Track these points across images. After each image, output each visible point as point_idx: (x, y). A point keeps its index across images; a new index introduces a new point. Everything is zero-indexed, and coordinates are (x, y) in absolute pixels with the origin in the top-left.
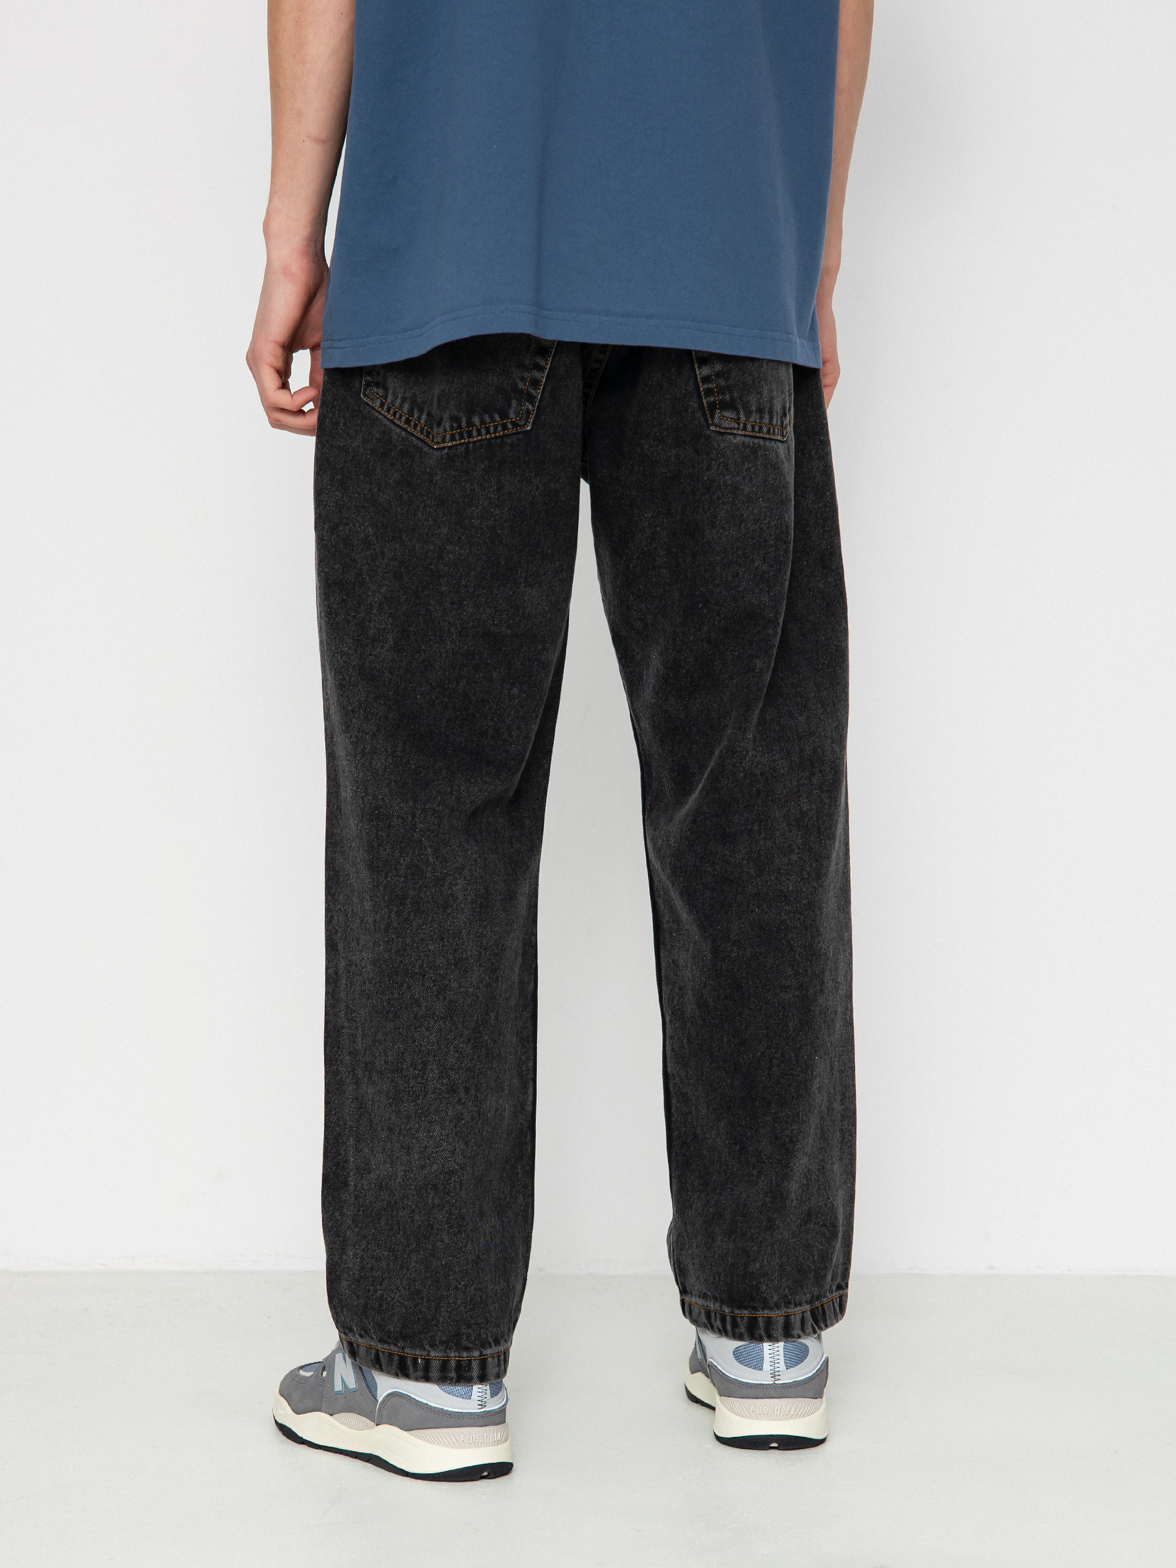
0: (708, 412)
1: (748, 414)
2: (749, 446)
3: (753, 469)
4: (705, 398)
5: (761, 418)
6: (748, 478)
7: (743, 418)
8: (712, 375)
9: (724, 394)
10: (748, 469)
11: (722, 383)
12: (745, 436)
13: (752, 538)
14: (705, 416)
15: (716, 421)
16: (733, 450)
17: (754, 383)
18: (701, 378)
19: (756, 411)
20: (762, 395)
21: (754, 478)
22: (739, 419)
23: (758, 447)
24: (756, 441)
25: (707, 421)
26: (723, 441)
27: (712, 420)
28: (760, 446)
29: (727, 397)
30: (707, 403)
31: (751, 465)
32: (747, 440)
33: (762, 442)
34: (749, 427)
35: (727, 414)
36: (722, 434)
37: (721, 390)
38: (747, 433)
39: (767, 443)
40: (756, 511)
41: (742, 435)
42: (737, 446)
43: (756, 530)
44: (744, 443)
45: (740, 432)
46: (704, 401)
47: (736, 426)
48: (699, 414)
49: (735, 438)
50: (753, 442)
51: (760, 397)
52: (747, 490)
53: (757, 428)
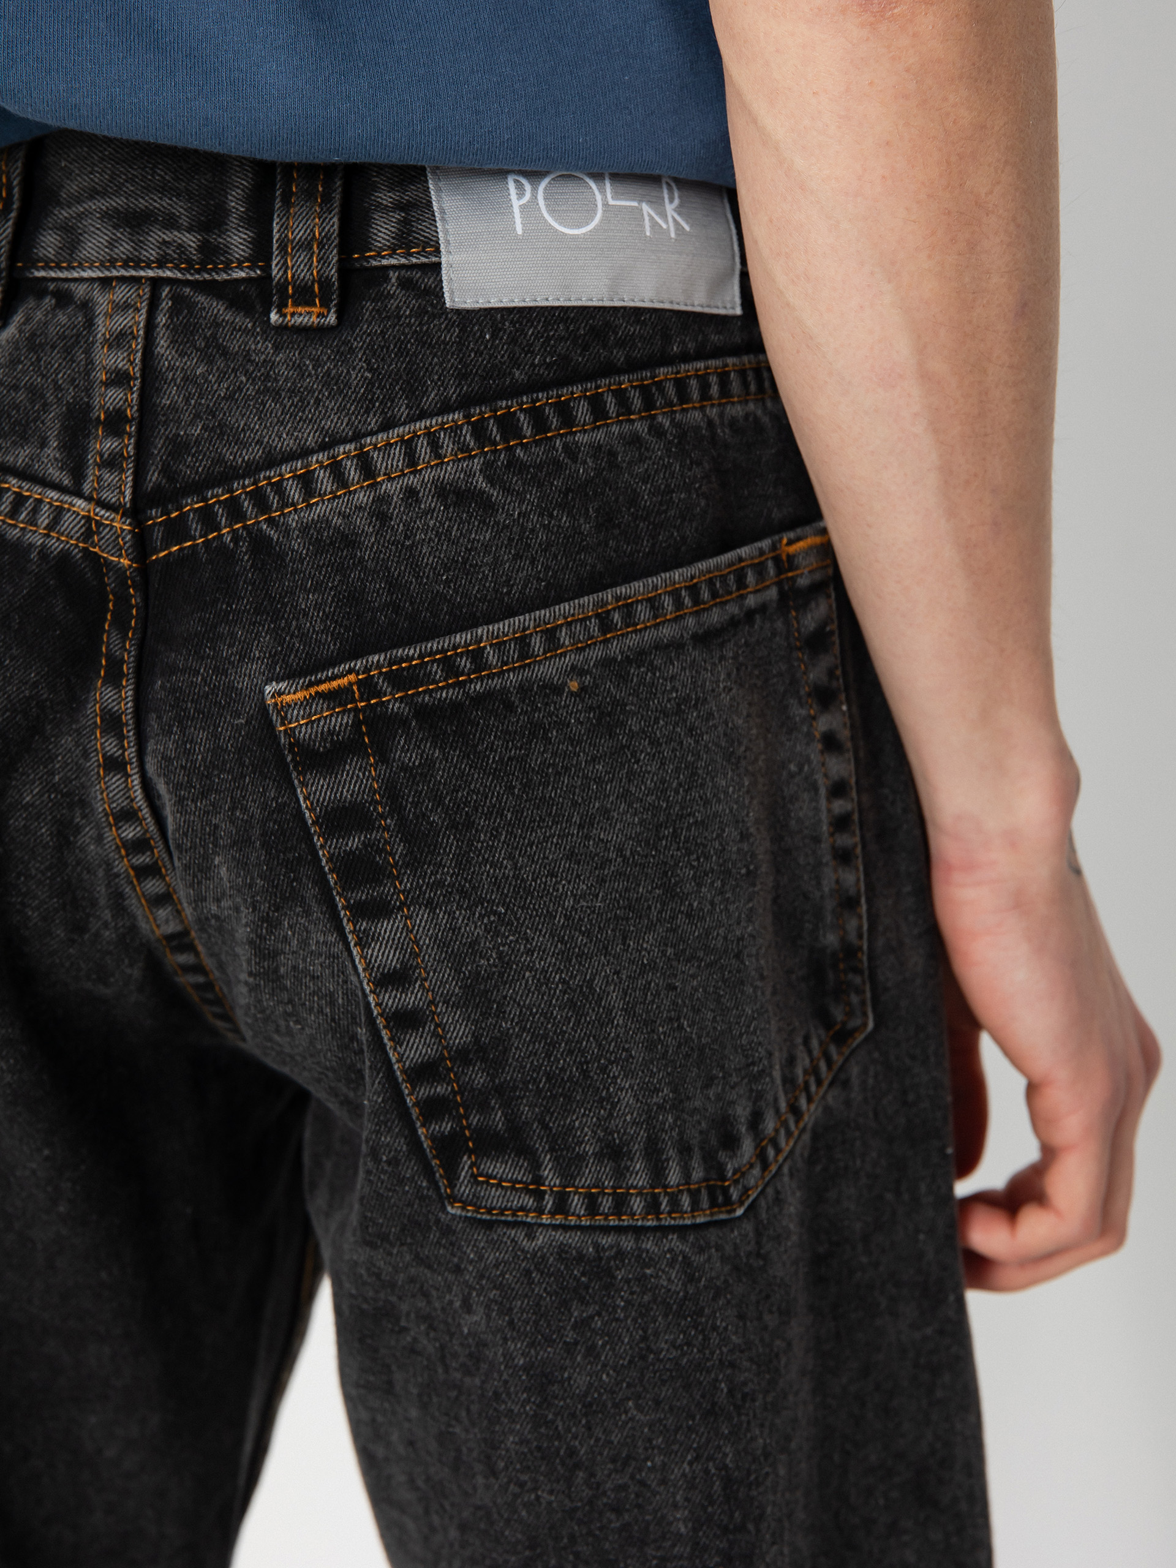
0: (435, 1162)
1: (569, 1168)
2: (580, 1257)
3: (598, 1323)
4: (423, 1125)
5: (620, 1174)
6: (581, 1348)
7: (551, 1178)
8: (442, 1058)
9: (484, 1107)
10: (582, 1324)
11: (479, 1078)
12: (565, 1228)
13: (618, 1510)
14: (429, 1172)
15: (464, 1189)
16: (528, 1272)
17: (585, 1074)
18: (404, 1071)
19: (599, 1156)
20: (614, 1106)
21: (604, 1346)
22: (538, 1180)
23: (615, 1258)
24: (606, 1241)
25: (438, 1188)
26: (494, 1244)
27: (451, 1185)
28: (620, 1254)
29: (498, 1118)
30: (433, 1138)
31: (591, 1310)
32: (573, 1239)
33: (628, 1243)
34: (576, 1203)
35: (497, 1168)
36: (489, 1225)
37: (480, 1101)
38: (573, 1220)
39: (649, 1245)
40: (615, 1438)
41: (555, 1227)
42: (539, 1260)
43: (623, 1488)
44: (562, 1251)
45: (545, 1219)
46: (421, 1131)
47: (530, 1202)
48: (409, 1169)
49: (531, 1236)
50: (596, 1246)
51: (611, 1115)
52: (581, 1381)
53: (606, 1204)
